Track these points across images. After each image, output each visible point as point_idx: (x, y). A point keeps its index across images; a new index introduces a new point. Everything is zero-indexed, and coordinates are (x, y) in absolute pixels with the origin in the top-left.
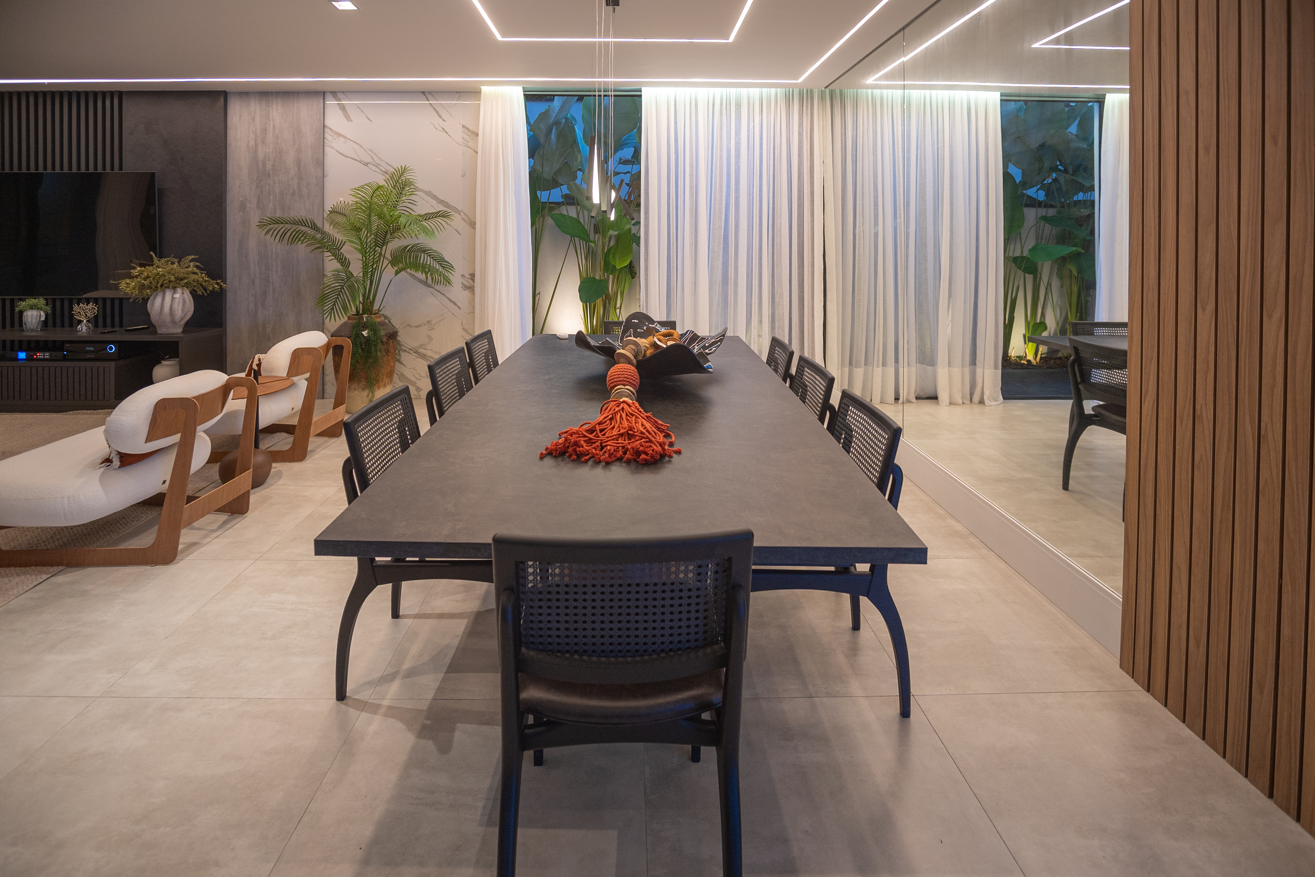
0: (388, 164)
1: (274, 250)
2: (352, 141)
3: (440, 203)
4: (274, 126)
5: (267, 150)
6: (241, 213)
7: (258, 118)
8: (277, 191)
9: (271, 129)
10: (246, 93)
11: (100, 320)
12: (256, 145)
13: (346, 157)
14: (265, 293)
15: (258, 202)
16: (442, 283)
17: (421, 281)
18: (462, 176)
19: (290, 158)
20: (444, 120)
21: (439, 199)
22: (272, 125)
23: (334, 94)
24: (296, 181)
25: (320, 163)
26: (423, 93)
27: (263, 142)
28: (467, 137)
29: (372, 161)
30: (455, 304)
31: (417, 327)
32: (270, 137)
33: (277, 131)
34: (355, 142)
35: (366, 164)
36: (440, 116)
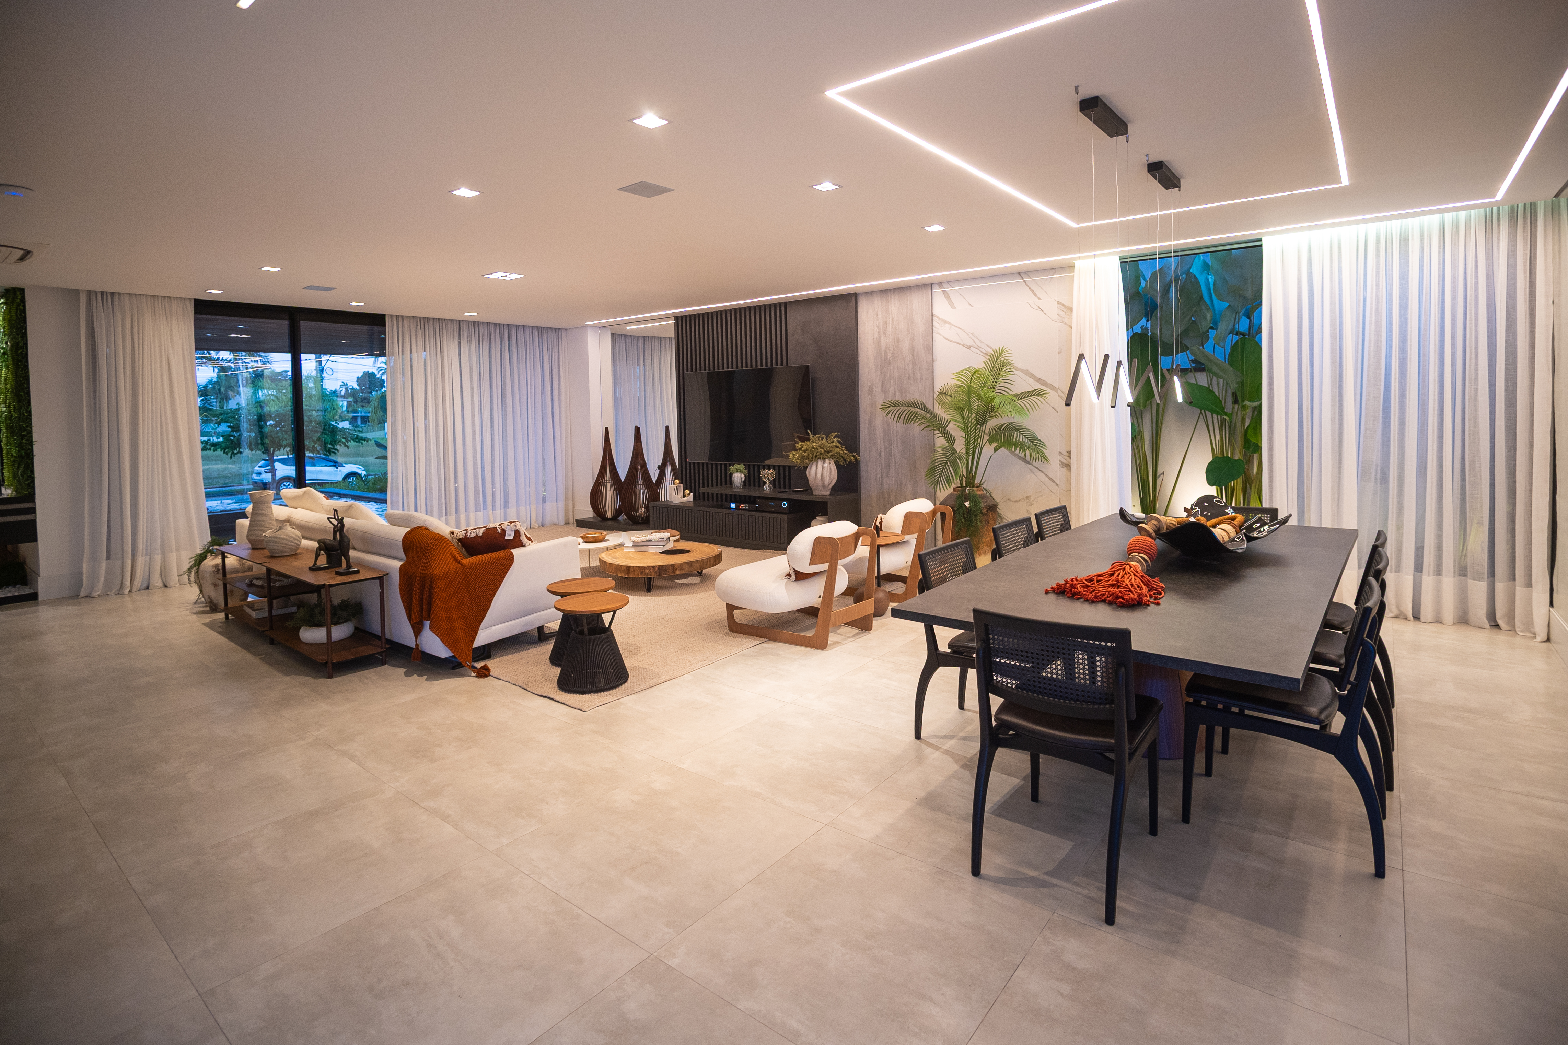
0: (988, 346)
1: (895, 428)
2: (956, 326)
3: (1037, 381)
4: (893, 319)
5: (888, 341)
6: (870, 396)
7: (880, 313)
8: (896, 376)
9: (890, 322)
10: (870, 293)
11: (777, 482)
12: (880, 337)
13: (951, 341)
14: (888, 465)
15: (882, 386)
16: (1040, 460)
17: (1020, 458)
18: (1058, 353)
19: (905, 347)
20: (1039, 299)
21: (1035, 377)
22: (891, 318)
23: (940, 284)
24: (911, 366)
25: (930, 349)
26: (1019, 273)
27: (885, 334)
28: (1062, 314)
29: (974, 344)
30: (1054, 481)
31: (1017, 501)
32: (890, 329)
33: (895, 323)
34: (958, 327)
35: (969, 347)
36: (1036, 295)
